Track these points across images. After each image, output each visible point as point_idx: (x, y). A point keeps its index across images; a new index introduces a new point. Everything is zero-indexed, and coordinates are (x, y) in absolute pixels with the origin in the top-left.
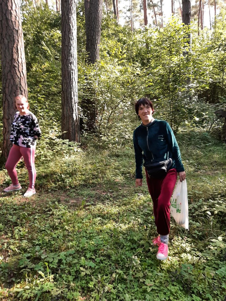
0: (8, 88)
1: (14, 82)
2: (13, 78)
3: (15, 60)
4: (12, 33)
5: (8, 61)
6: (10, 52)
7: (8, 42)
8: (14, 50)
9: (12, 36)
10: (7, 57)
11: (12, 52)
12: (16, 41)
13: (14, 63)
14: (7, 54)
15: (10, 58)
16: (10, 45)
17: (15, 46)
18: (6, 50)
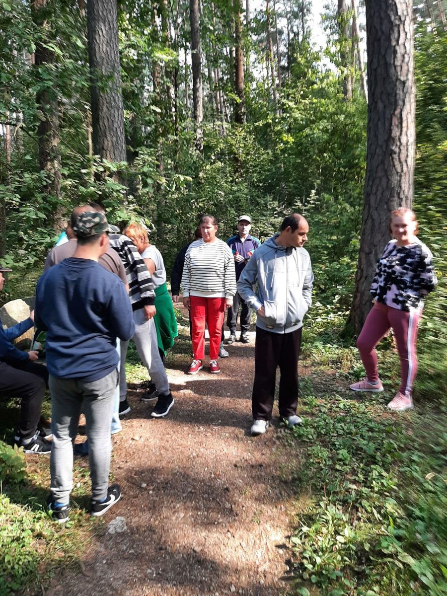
0: (376, 193)
1: (388, 183)
2: (387, 175)
3: (393, 139)
4: (393, 89)
5: (380, 143)
6: (387, 124)
7: (385, 107)
8: (395, 121)
9: (394, 95)
10: (380, 137)
11: (391, 124)
12: (400, 103)
13: (393, 145)
14: (381, 130)
15: (386, 137)
16: (387, 112)
17: (397, 112)
18: (379, 123)
